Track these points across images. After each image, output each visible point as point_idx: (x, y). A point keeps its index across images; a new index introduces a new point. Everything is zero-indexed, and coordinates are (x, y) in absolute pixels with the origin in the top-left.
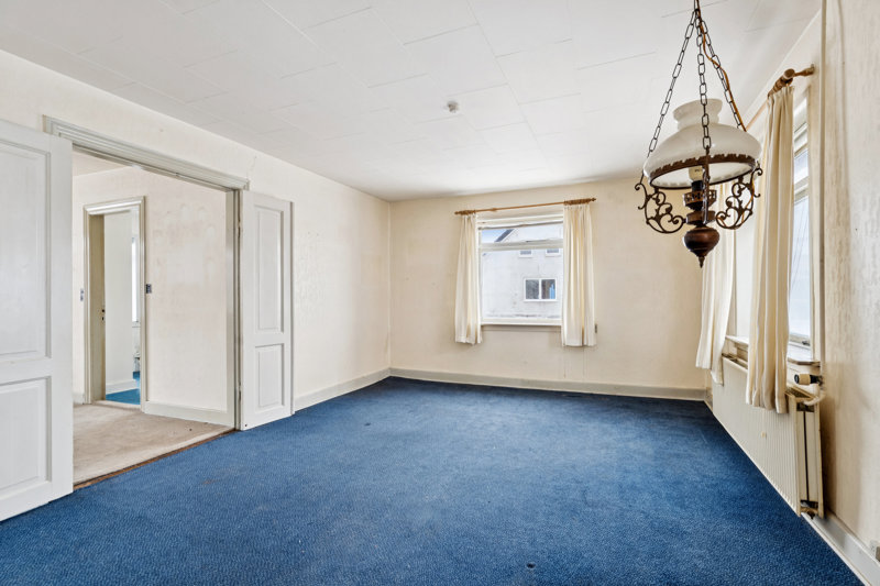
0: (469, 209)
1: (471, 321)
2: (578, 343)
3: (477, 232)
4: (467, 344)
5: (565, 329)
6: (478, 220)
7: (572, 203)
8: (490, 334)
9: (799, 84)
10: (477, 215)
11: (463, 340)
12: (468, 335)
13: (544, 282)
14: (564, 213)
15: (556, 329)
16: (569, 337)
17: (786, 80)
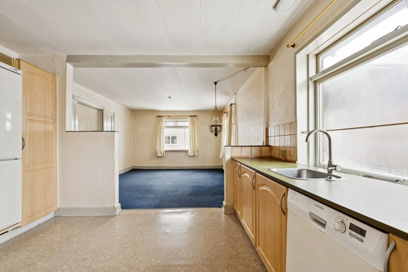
0: (161, 115)
1: (162, 150)
2: (193, 155)
3: (164, 123)
4: (161, 157)
5: (189, 151)
6: (164, 119)
7: (191, 116)
8: (168, 153)
9: (233, 106)
10: (164, 117)
11: (160, 155)
12: (161, 154)
13: (172, 137)
14: (189, 119)
15: (187, 151)
16: (190, 153)
17: (231, 105)
